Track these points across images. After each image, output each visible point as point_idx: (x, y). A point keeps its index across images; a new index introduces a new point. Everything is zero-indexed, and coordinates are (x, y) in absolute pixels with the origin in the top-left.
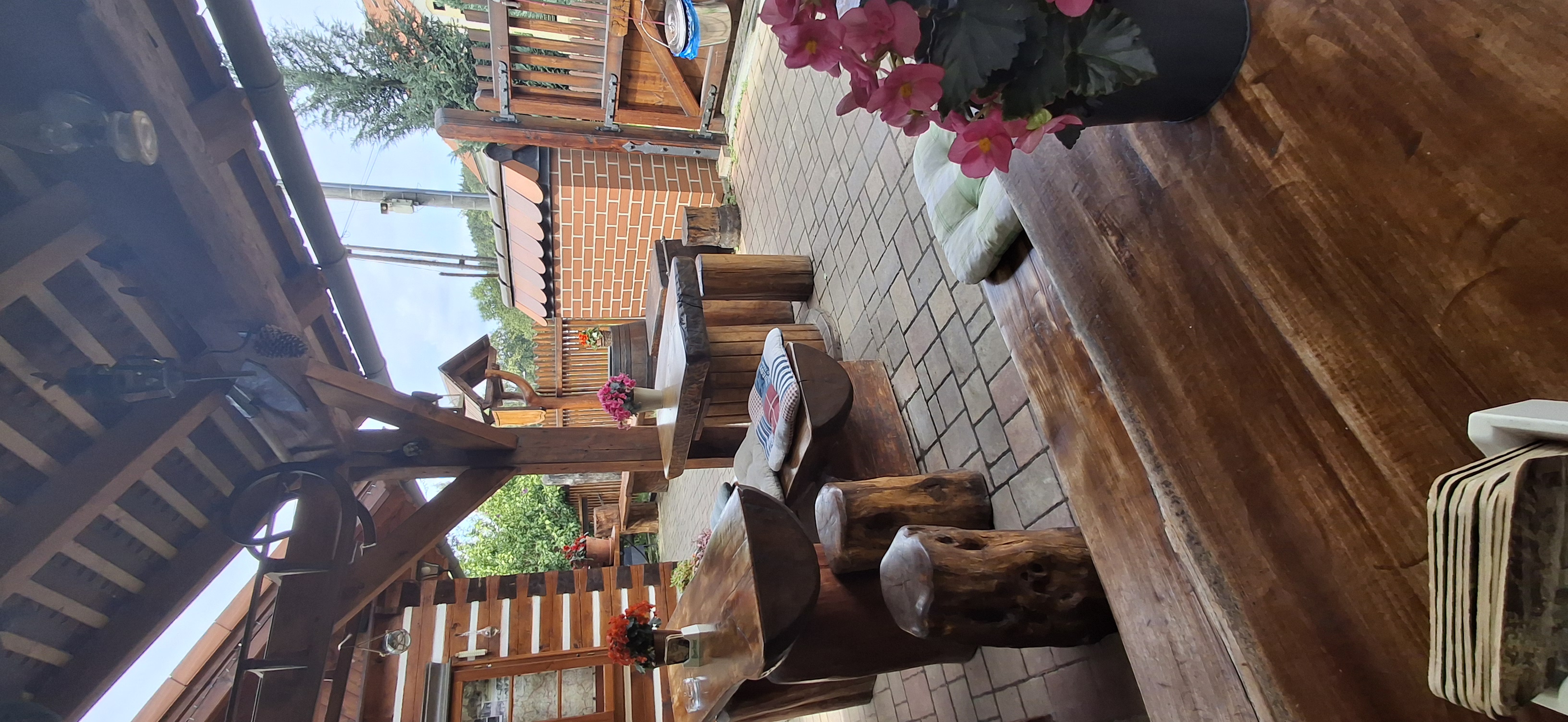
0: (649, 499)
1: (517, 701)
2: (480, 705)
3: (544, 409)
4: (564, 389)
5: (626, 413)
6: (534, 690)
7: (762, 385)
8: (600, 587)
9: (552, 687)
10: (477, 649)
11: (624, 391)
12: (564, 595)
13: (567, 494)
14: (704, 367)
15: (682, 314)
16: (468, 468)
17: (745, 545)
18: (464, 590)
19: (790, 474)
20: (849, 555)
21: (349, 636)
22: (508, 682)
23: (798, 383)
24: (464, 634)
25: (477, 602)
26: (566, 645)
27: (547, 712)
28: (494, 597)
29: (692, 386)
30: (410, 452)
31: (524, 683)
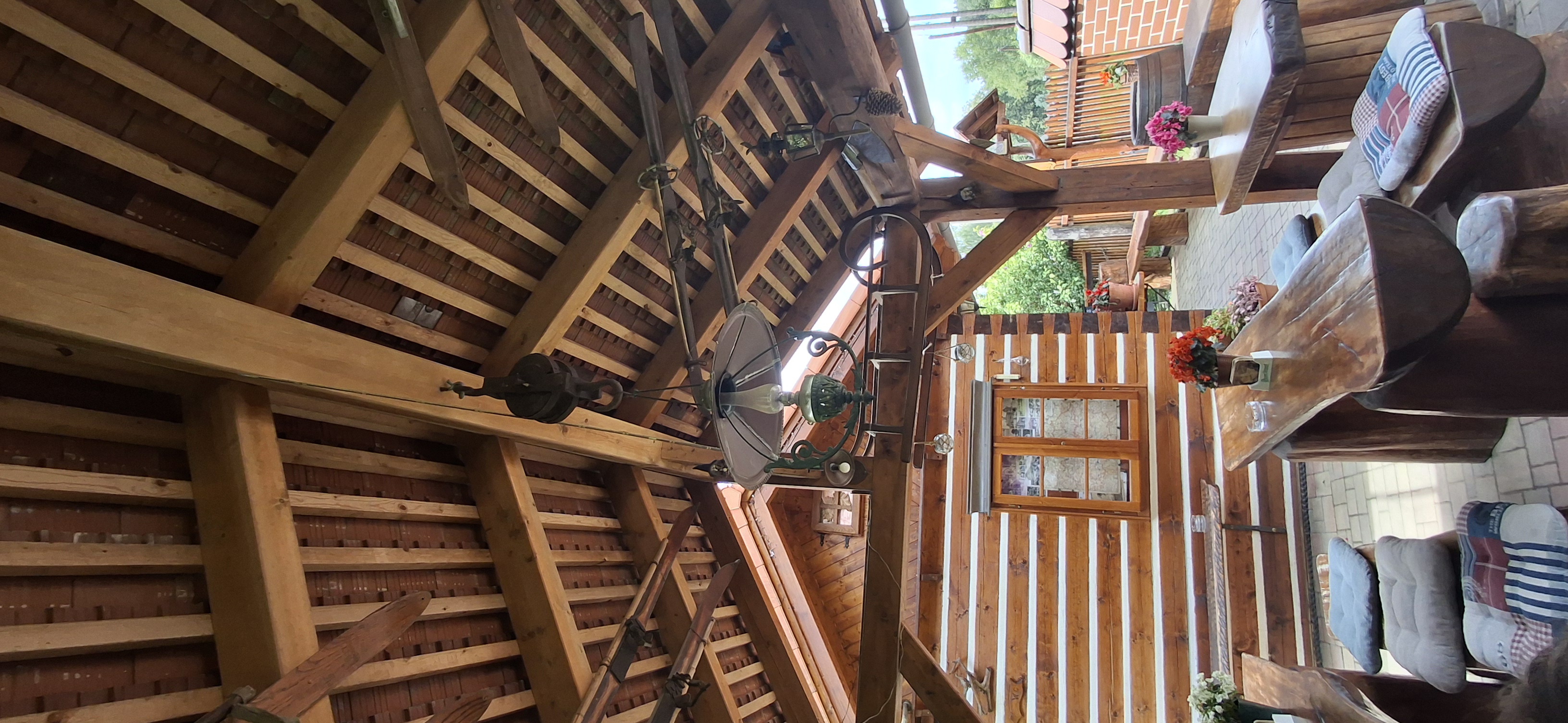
0: (1161, 254)
1: (1047, 419)
2: (1016, 419)
3: (1054, 161)
4: (1074, 138)
5: (1180, 144)
6: (1062, 413)
7: (1381, 87)
8: (1124, 330)
9: (1079, 413)
10: (1011, 373)
11: (1177, 121)
12: (1089, 335)
13: (1071, 249)
14: (1293, 77)
15: (1270, 16)
16: (1015, 209)
17: (1364, 258)
18: (998, 324)
19: (1410, 193)
20: (1511, 274)
21: (930, 345)
22: (1039, 404)
23: (1448, 74)
24: (999, 361)
25: (1010, 335)
26: (1091, 379)
27: (1074, 433)
28: (1024, 331)
29: (1275, 102)
30: (966, 196)
31: (1052, 406)
